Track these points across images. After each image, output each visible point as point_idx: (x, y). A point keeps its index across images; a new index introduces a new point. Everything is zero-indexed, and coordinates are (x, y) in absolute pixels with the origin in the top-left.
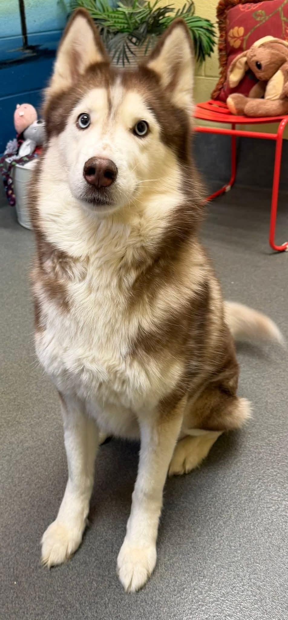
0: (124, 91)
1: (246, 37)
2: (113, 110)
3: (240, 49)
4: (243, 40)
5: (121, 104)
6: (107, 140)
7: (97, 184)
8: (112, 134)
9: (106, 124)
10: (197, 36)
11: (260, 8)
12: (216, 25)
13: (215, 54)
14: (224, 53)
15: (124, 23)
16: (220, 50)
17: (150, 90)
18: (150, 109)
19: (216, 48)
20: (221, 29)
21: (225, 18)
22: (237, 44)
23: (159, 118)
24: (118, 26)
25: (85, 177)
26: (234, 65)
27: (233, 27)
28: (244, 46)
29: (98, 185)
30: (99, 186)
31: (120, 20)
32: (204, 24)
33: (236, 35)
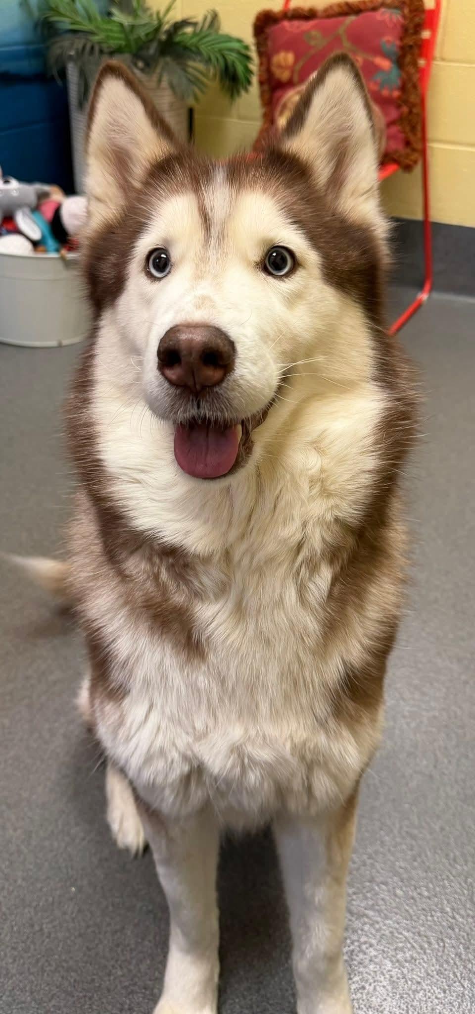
0: (234, 191)
1: (298, 67)
2: (214, 232)
3: (290, 84)
4: (293, 72)
5: (228, 217)
6: (205, 288)
7: (191, 383)
8: (216, 276)
9: (204, 260)
10: (230, 63)
11: (314, 27)
12: (253, 48)
13: (254, 88)
14: (266, 87)
15: (119, 39)
16: (261, 83)
17: (288, 187)
18: (295, 223)
19: (255, 80)
20: (261, 54)
21: (266, 39)
22: (285, 76)
23: (314, 239)
24: (113, 43)
25: (163, 374)
26: (284, 106)
27: (277, 51)
28: (296, 78)
29: (195, 384)
30: (198, 387)
31: (116, 35)
32: (236, 45)
33: (283, 63)
